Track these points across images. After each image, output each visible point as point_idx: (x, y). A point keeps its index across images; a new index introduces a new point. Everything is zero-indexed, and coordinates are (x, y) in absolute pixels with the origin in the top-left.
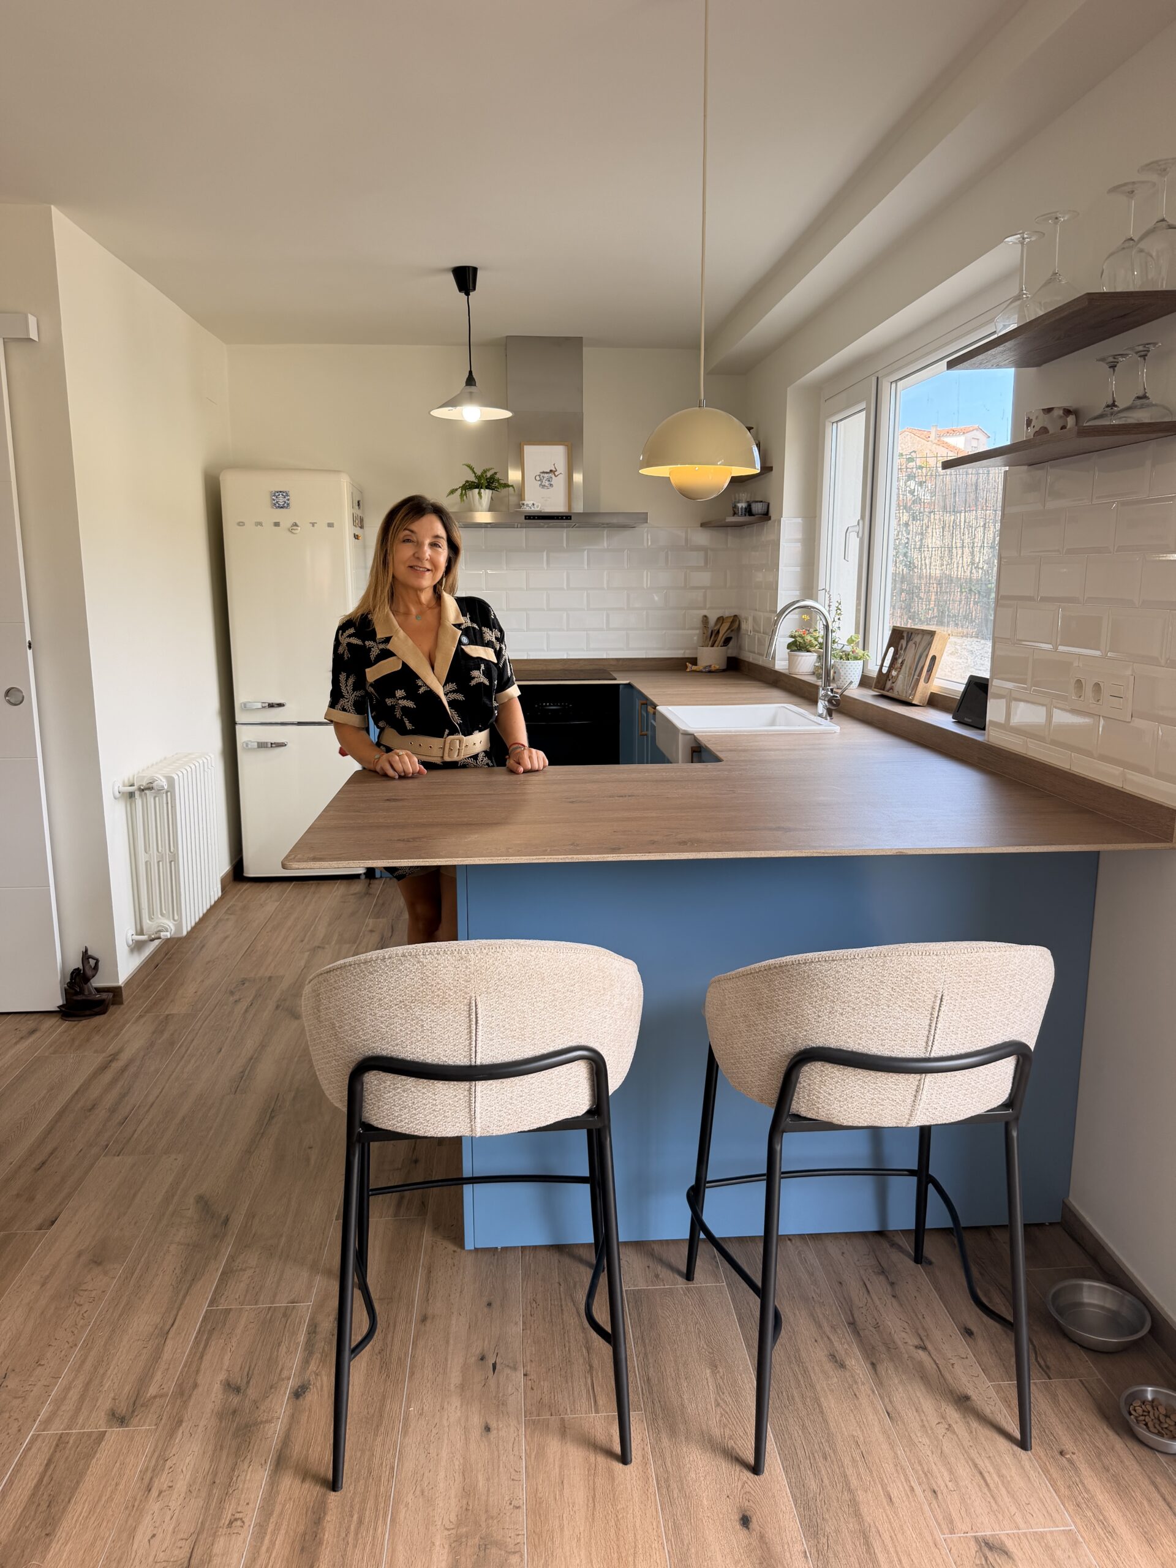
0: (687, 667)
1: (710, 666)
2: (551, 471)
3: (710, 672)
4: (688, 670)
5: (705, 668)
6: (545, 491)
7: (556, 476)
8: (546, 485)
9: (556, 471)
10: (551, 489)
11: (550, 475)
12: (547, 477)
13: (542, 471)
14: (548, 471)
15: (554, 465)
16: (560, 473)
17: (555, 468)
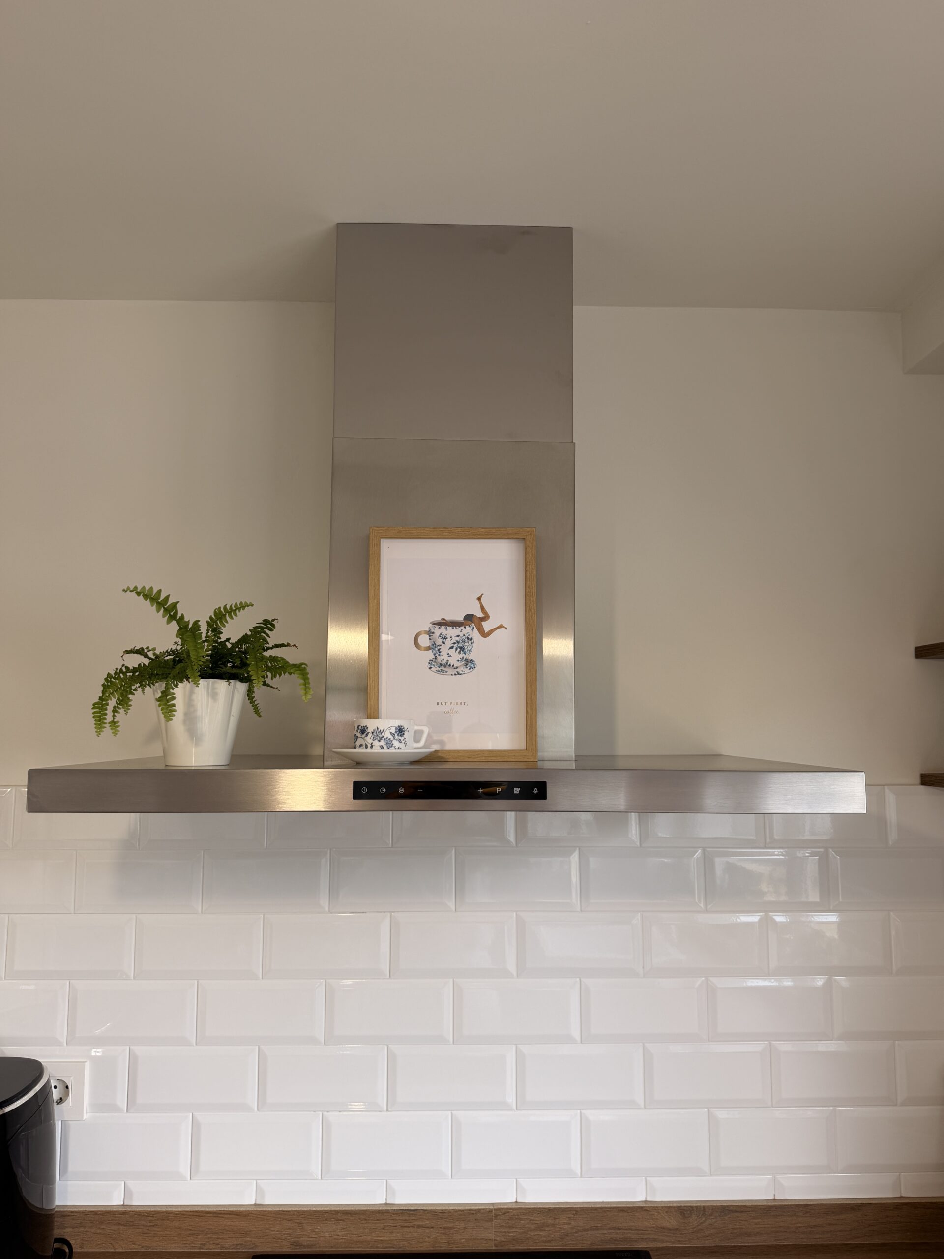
2: (469, 618)
6: (447, 680)
7: (485, 635)
8: (453, 661)
9: (486, 617)
10: (469, 676)
11: (467, 630)
12: (455, 639)
13: (438, 619)
14: (460, 618)
15: (479, 599)
16: (501, 626)
17: (483, 609)
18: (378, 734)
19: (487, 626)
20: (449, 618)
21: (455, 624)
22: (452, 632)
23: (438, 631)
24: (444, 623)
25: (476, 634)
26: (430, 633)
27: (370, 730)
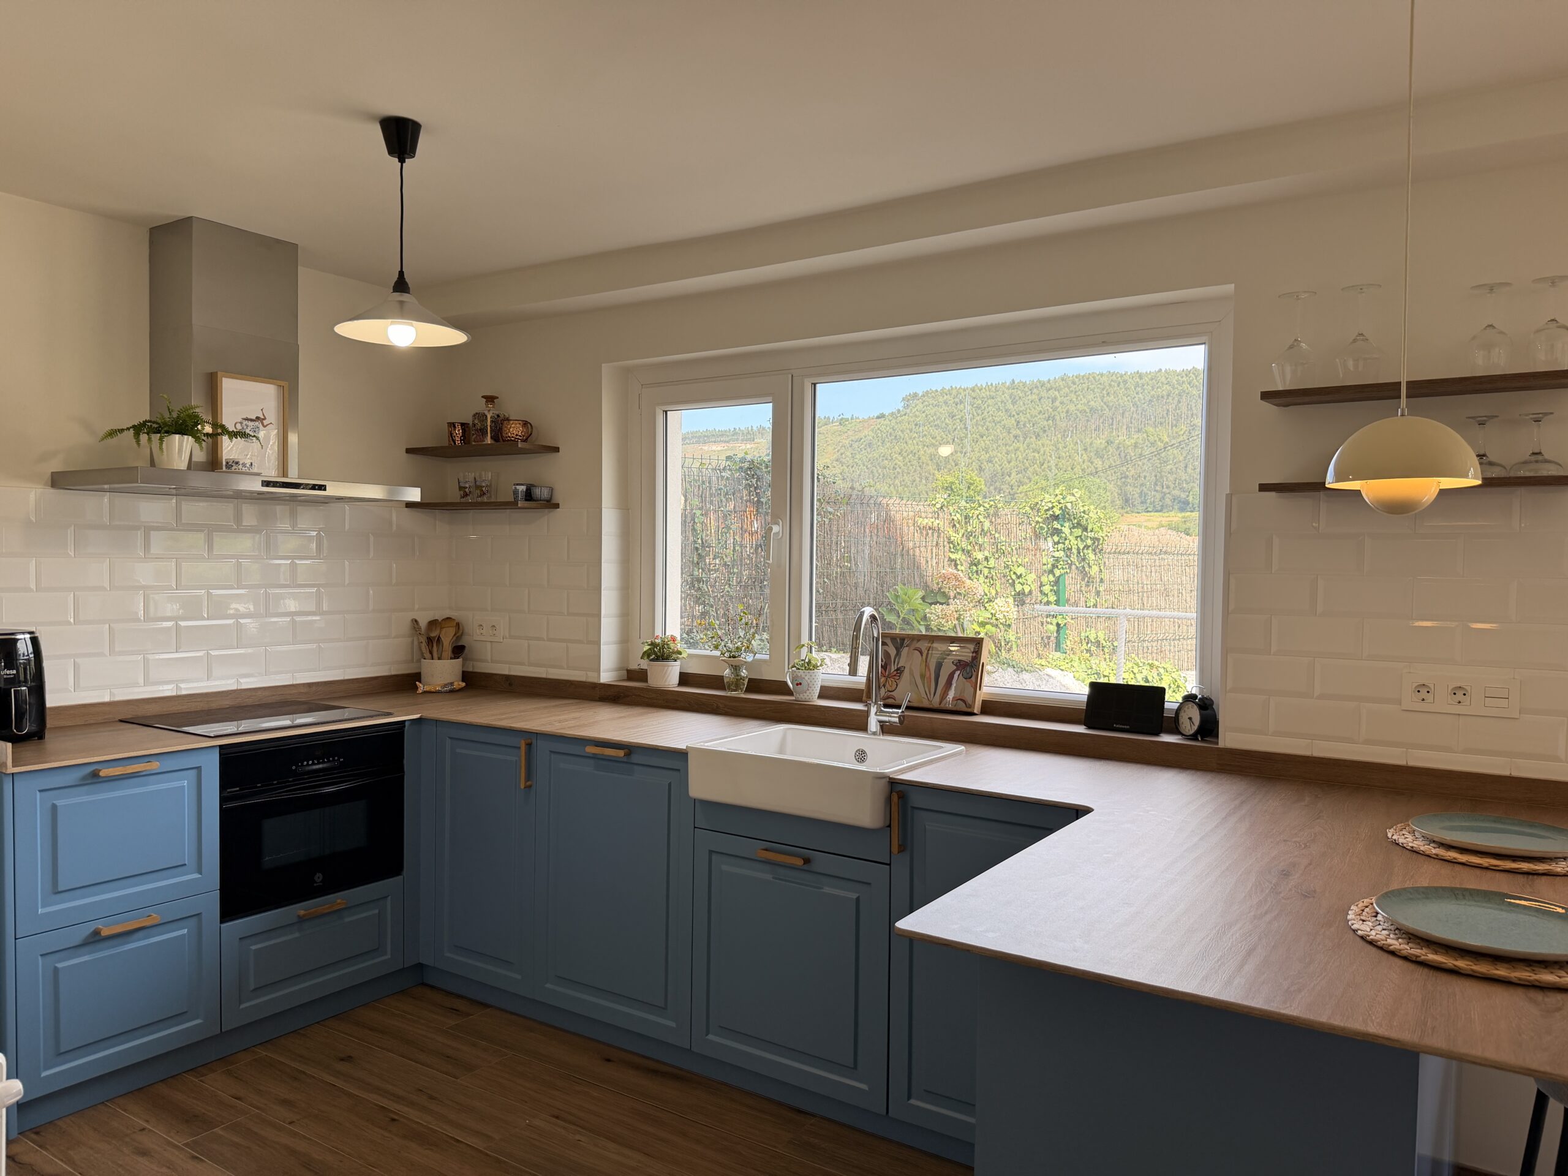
0: (417, 688)
1: (452, 684)
2: (258, 418)
3: (452, 691)
4: (420, 691)
5: (445, 685)
7: (265, 426)
9: (265, 419)
11: (257, 423)
12: (252, 427)
13: (245, 417)
14: (254, 418)
15: (262, 410)
16: (271, 423)
17: (263, 415)
18: (244, 465)
19: (265, 422)
20: (249, 417)
21: (252, 420)
22: (250, 424)
23: (245, 422)
24: (247, 419)
25: (261, 425)
26: (241, 423)
27: (241, 463)
